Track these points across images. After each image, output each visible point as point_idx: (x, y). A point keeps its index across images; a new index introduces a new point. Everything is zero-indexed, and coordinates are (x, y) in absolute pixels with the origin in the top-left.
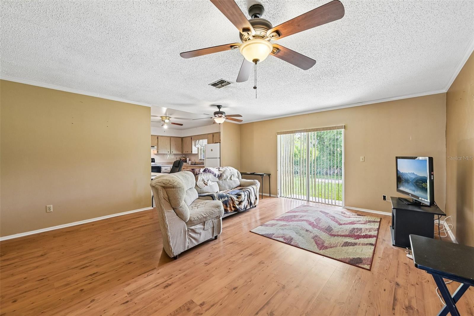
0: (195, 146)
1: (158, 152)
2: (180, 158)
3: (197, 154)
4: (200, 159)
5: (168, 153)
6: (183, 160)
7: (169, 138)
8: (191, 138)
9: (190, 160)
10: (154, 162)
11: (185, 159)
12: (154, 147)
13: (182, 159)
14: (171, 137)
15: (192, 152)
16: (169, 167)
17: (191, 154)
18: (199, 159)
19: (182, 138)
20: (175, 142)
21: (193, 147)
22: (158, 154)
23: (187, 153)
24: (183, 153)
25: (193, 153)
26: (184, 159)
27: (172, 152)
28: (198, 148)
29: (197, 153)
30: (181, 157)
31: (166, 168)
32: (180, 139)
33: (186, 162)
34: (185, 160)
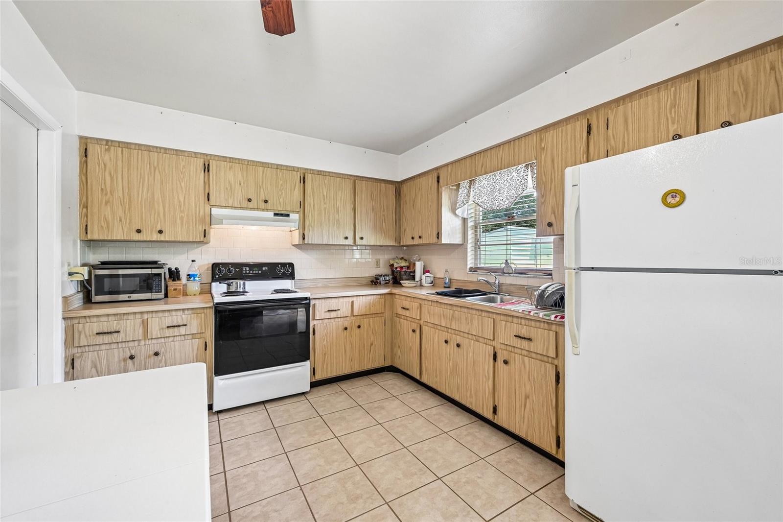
0: (453, 210)
1: (304, 239)
2: (392, 262)
3: (460, 247)
4: (471, 269)
5: (347, 242)
6: (402, 268)
7: (348, 185)
8: (438, 178)
9: (426, 271)
10: (293, 278)
11: (407, 264)
12: (288, 215)
13: (396, 265)
14: (356, 180)
15: (438, 236)
16: (347, 299)
17: (437, 246)
18: (469, 267)
19: (398, 187)
20: (372, 199)
21: (446, 215)
22: (303, 245)
23: (417, 241)
24: (402, 244)
25: (445, 240)
26: (403, 264)
27: (362, 238)
28: (464, 220)
29: (458, 240)
30: (394, 259)
31: (333, 303)
32: (392, 189)
33: (413, 278)
34: (408, 267)
